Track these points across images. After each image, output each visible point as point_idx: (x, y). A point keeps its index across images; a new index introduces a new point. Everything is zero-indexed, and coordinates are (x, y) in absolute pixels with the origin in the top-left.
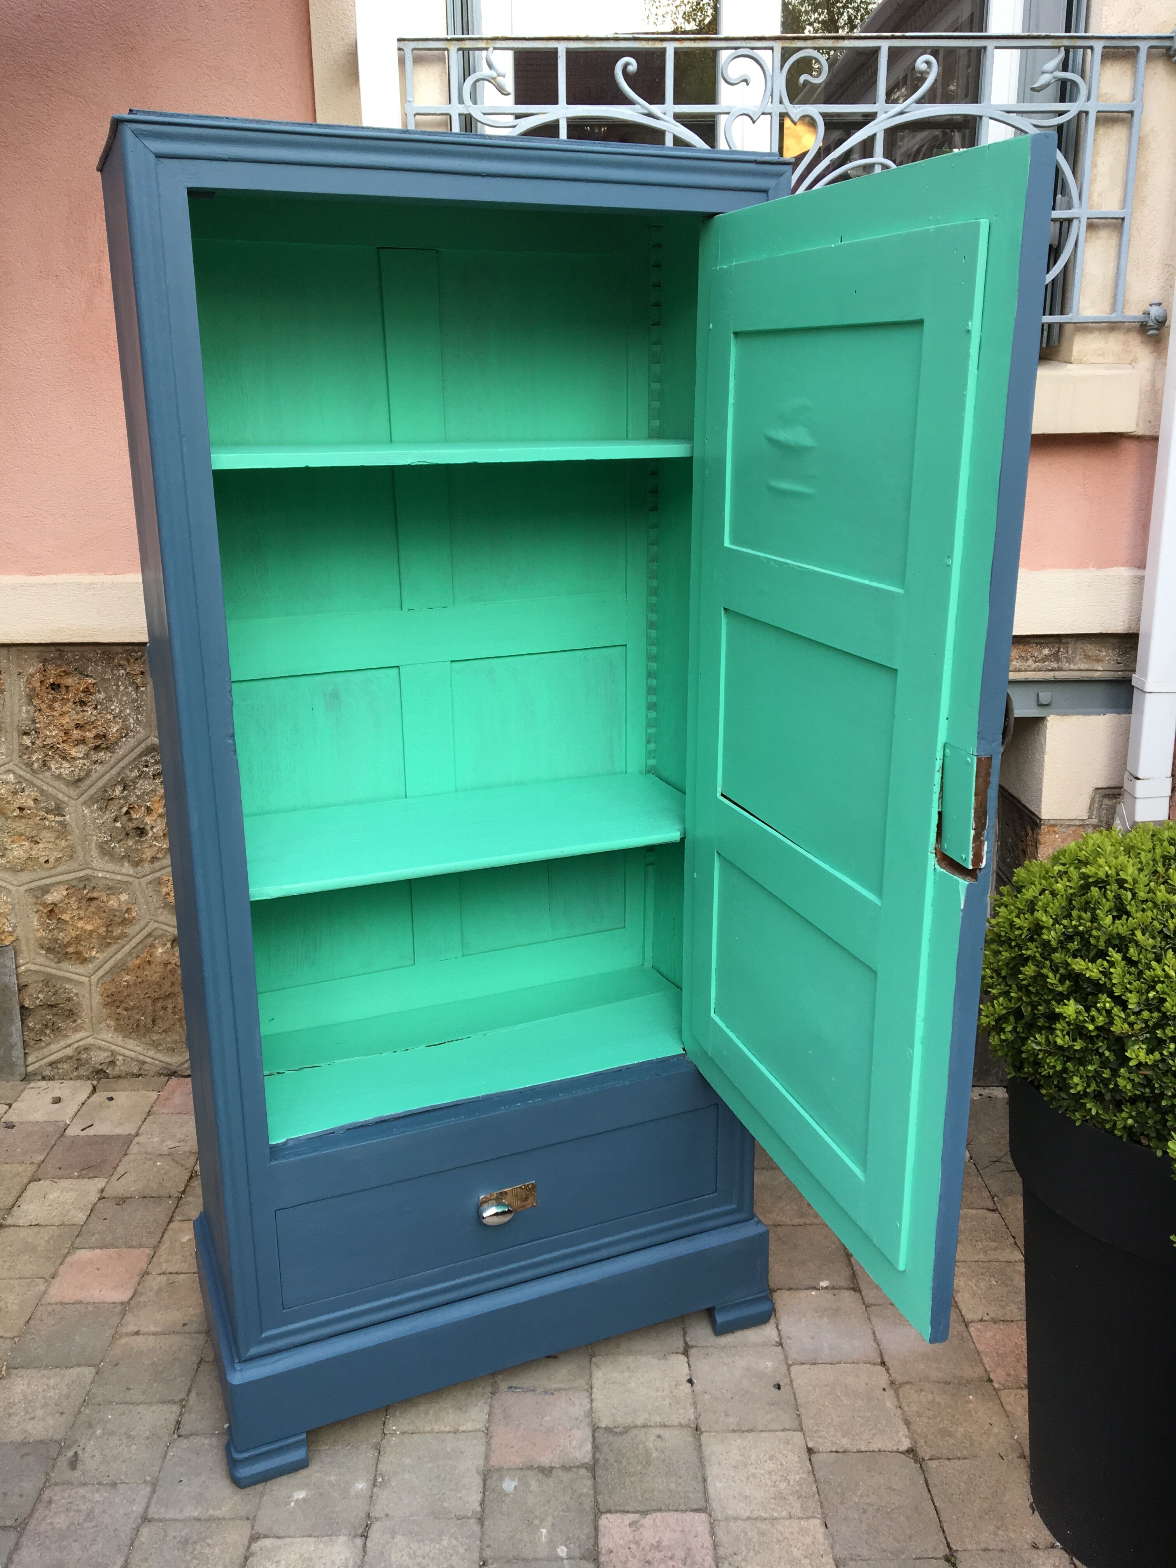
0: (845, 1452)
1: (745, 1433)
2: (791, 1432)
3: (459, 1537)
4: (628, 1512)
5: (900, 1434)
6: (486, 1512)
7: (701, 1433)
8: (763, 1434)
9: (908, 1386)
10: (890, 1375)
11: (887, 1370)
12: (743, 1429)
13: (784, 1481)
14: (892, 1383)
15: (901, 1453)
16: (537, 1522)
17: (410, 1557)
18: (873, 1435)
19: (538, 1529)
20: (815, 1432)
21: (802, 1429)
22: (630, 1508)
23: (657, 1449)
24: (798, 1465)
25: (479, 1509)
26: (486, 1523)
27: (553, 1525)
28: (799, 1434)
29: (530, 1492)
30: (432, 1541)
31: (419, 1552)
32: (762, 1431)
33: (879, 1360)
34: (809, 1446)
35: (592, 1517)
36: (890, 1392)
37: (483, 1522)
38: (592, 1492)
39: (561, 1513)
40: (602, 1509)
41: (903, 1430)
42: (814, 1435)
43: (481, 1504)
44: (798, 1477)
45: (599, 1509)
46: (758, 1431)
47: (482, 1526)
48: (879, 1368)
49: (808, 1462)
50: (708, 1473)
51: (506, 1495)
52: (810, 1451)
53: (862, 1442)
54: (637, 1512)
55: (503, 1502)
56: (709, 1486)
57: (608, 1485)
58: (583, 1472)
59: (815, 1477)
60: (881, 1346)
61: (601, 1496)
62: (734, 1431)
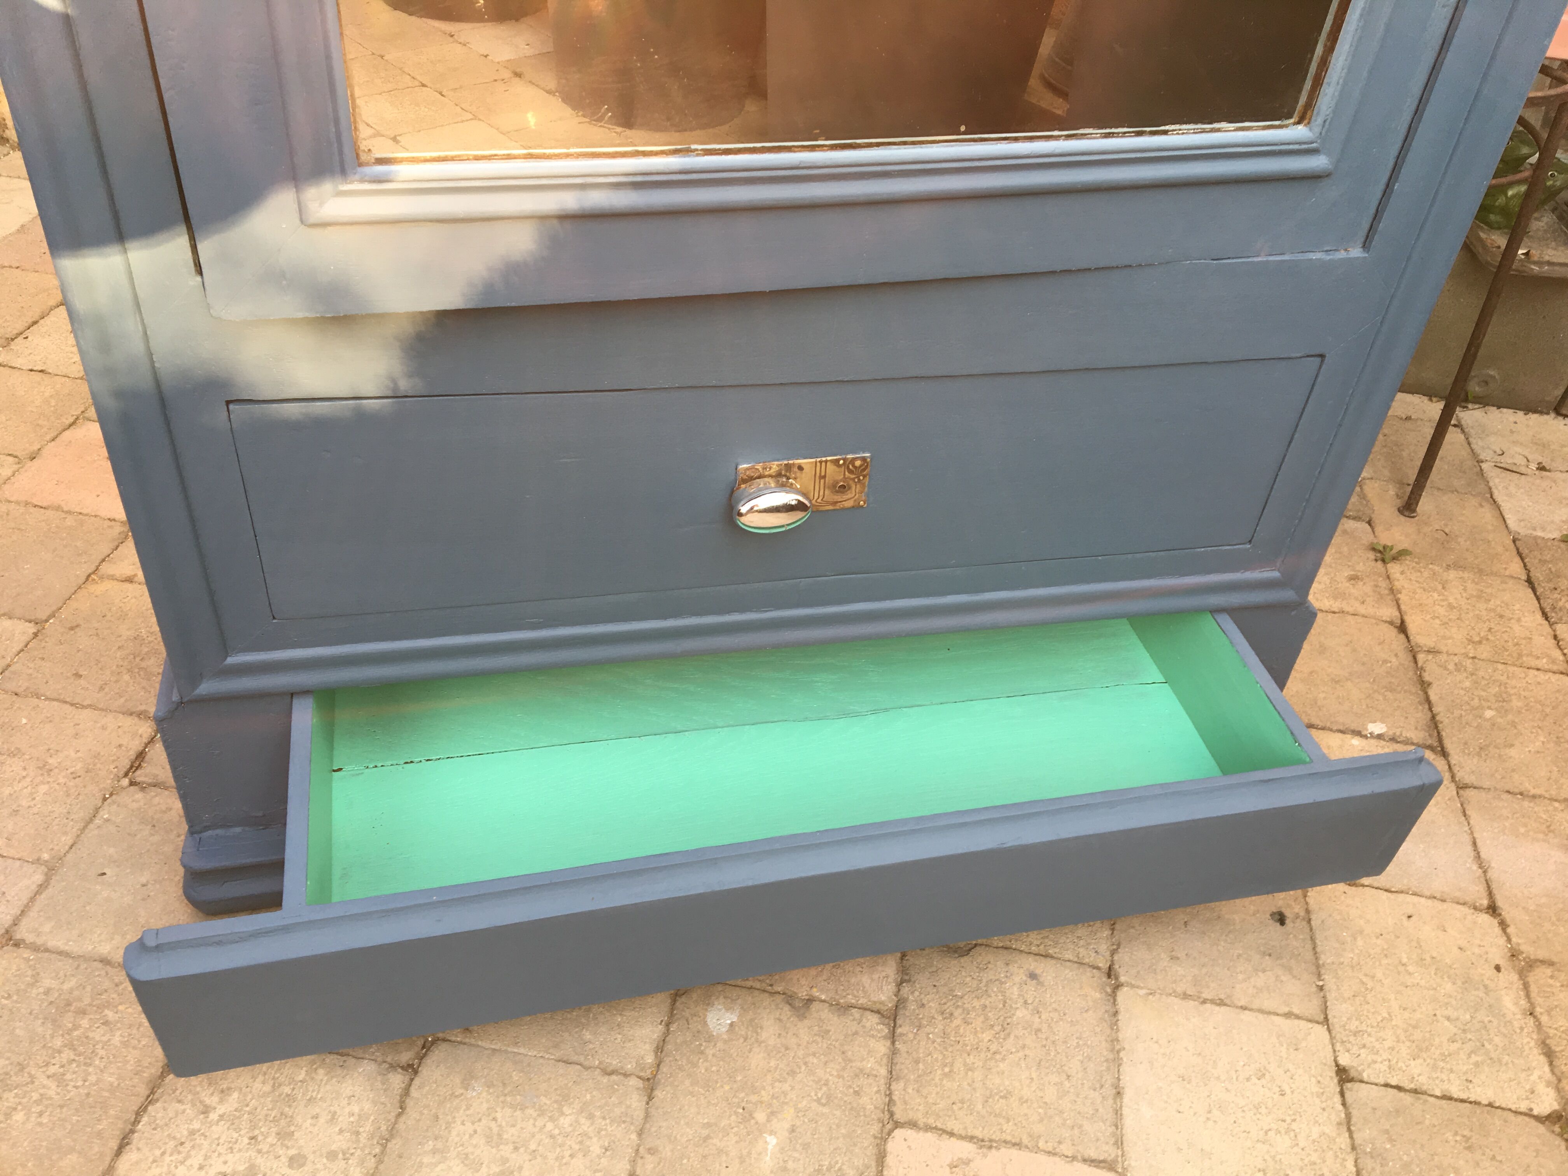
0: (1415, 1091)
1: (1208, 1006)
2: (1303, 1023)
3: (598, 1114)
4: (951, 1134)
5: (1534, 1077)
6: (664, 1069)
7: (1117, 987)
8: (1246, 1016)
9: (1549, 971)
10: (1509, 940)
11: (1503, 925)
12: (1206, 995)
13: (1287, 1132)
14: (1514, 955)
15: (1538, 1119)
16: (760, 1116)
17: (489, 1139)
18: (1477, 1065)
19: (761, 1132)
20: (1355, 1034)
21: (1326, 1019)
22: (957, 1127)
23: (1026, 1002)
24: (1317, 1101)
25: (650, 1059)
26: (658, 1093)
27: (793, 1130)
28: (1321, 1030)
29: (759, 1043)
30: (542, 1113)
31: (510, 1133)
32: (1243, 1008)
33: (1485, 902)
34: (1344, 1061)
35: (875, 1129)
36: (1510, 977)
37: (652, 1090)
38: (883, 1071)
39: (814, 1105)
40: (898, 1116)
41: (1541, 1068)
42: (1352, 1039)
43: (657, 1048)
44: (1315, 1131)
45: (892, 1114)
46: (1237, 1007)
47: (650, 1098)
48: (1485, 918)
49: (1337, 1099)
50: (1126, 1080)
51: (710, 1038)
52: (1343, 1075)
53: (1452, 1076)
54: (971, 1138)
55: (702, 1053)
56: (1125, 1111)
57: (917, 1062)
58: (872, 1020)
59: (1351, 1137)
60: (1492, 874)
61: (901, 1084)
62: (1185, 996)
